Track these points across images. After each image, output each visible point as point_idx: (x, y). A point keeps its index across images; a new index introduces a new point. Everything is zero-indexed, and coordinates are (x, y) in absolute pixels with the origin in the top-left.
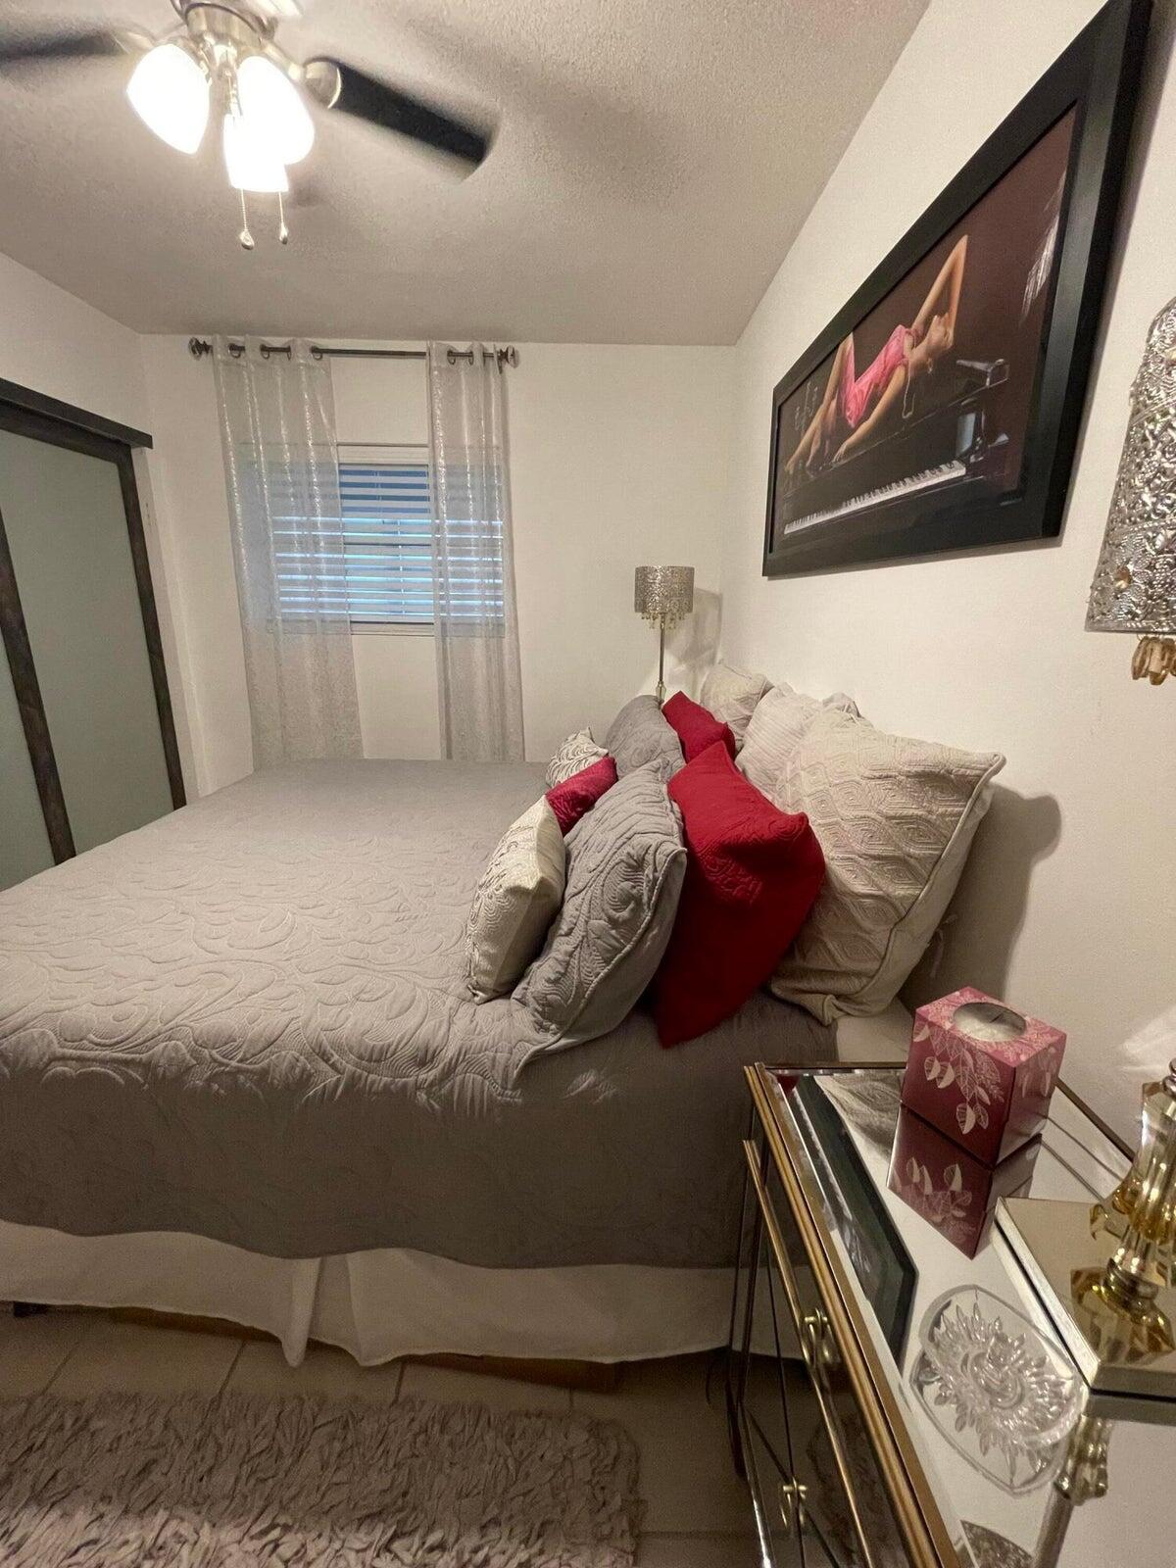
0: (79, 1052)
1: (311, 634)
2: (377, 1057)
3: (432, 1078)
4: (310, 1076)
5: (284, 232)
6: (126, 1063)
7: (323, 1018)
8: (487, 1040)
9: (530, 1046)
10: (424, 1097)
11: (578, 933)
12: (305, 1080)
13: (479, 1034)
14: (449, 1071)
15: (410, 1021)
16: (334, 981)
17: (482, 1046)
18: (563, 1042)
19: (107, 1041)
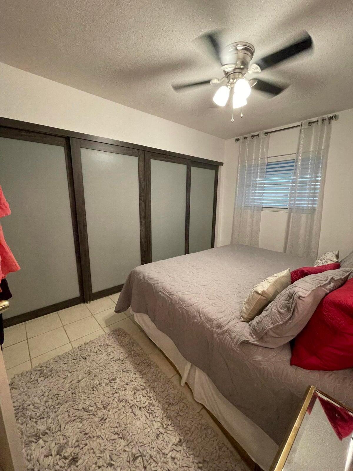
0: (163, 292)
1: (251, 210)
2: (210, 320)
3: (219, 332)
4: (195, 317)
5: (242, 115)
6: (169, 297)
7: (203, 305)
8: (236, 330)
9: (245, 338)
10: (216, 336)
11: (268, 311)
12: (194, 317)
13: (234, 328)
14: (224, 333)
15: (220, 315)
16: (210, 299)
17: (234, 331)
18: (256, 342)
19: (168, 292)
